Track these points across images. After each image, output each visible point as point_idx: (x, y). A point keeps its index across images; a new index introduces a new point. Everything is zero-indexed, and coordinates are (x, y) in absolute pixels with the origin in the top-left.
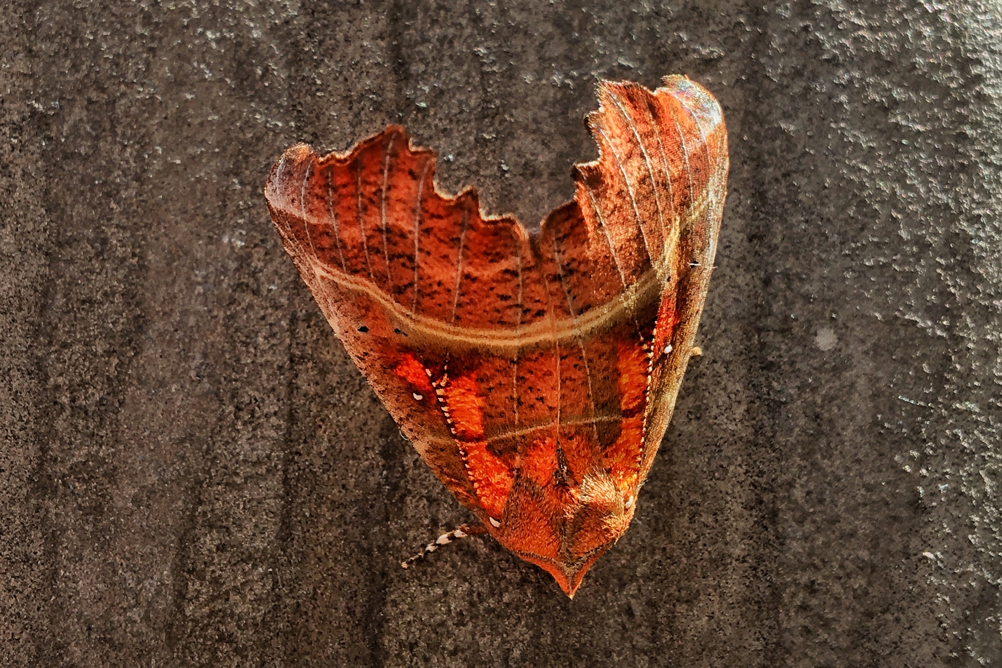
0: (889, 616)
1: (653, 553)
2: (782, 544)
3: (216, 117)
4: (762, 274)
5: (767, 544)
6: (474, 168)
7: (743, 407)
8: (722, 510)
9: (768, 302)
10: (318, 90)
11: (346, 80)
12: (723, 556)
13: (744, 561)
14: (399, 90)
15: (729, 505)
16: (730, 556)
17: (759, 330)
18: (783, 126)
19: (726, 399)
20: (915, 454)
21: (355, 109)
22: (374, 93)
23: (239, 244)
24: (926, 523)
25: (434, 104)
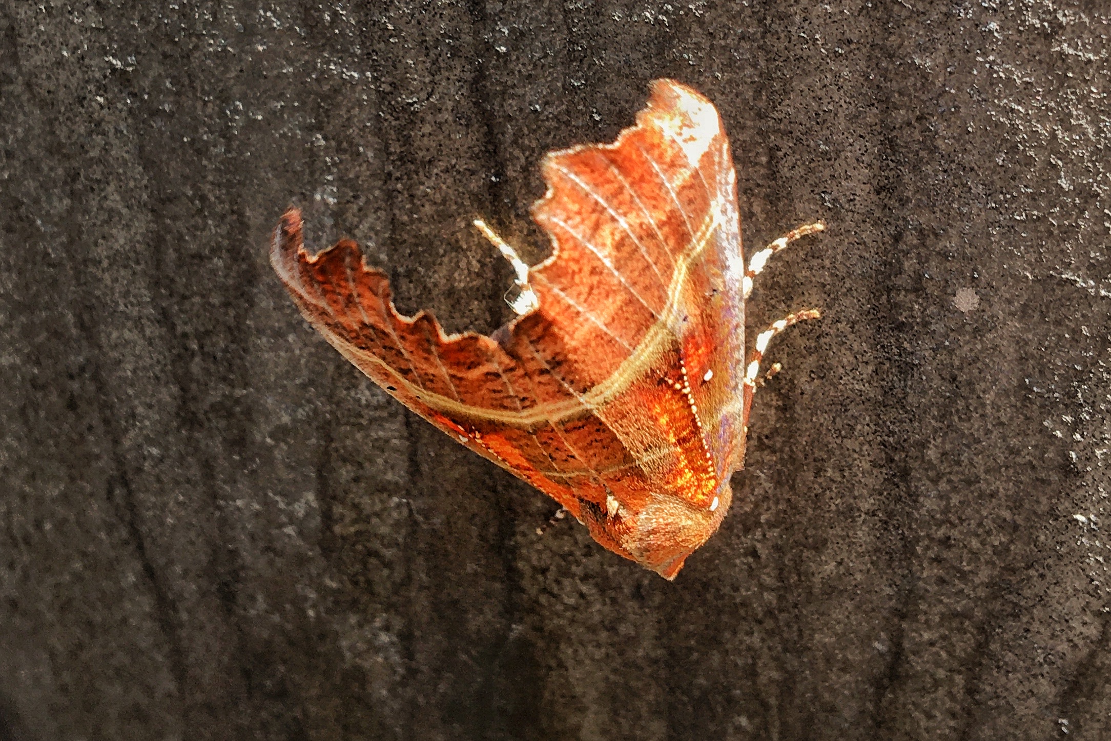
0: (1032, 572)
1: (777, 503)
2: (916, 501)
3: (291, 69)
4: (892, 229)
5: (899, 499)
6: (566, 118)
7: (870, 368)
8: (850, 467)
9: (898, 261)
10: (391, 36)
11: (419, 23)
12: (851, 509)
13: (874, 515)
14: (477, 33)
15: (857, 462)
16: (859, 510)
17: (889, 290)
18: (917, 61)
19: (851, 359)
20: (1068, 419)
21: (432, 54)
22: (450, 38)
23: (332, 201)
24: (1078, 487)
25: (515, 48)
